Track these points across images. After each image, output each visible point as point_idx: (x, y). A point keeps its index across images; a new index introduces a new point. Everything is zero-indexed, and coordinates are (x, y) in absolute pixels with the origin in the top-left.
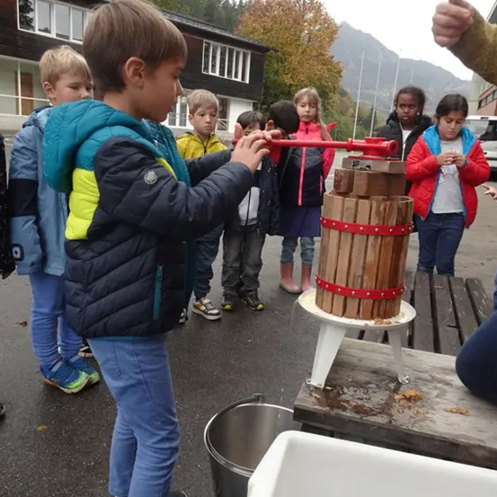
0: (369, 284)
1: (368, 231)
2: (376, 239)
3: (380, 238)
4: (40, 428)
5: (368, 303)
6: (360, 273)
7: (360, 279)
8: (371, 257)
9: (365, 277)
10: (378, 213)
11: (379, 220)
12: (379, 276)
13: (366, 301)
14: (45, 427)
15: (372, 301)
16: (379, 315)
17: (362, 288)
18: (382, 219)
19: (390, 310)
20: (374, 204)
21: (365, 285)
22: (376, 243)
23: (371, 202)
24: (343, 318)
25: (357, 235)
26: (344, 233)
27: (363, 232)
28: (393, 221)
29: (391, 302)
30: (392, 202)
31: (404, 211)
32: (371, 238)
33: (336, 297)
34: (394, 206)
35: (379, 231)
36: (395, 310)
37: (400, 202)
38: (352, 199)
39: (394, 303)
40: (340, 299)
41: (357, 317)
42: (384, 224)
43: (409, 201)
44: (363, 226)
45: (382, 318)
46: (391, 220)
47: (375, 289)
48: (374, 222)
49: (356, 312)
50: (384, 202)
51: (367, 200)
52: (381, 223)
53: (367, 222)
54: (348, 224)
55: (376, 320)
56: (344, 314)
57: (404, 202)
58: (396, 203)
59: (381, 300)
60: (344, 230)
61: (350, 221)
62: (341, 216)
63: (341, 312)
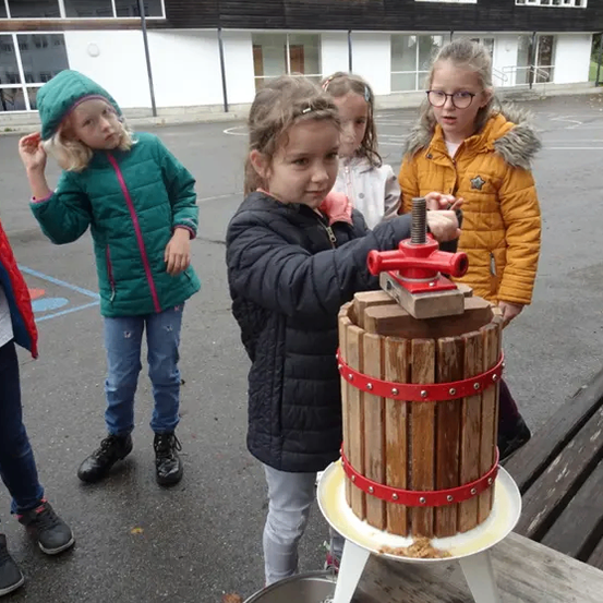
0: (396, 481)
1: (381, 389)
2: (397, 406)
3: (403, 408)
4: (135, 531)
5: (398, 510)
6: (378, 457)
7: (379, 470)
8: (394, 434)
9: (389, 467)
10: (395, 362)
12: (414, 471)
13: (394, 506)
14: (141, 530)
15: (404, 507)
16: (421, 532)
17: (384, 483)
18: (403, 374)
19: (448, 523)
20: (387, 346)
21: (389, 480)
22: (399, 412)
23: (382, 341)
24: (365, 522)
25: (366, 394)
26: (351, 386)
27: (372, 391)
28: (427, 376)
29: (446, 510)
30: (420, 341)
31: (454, 357)
32: (390, 404)
33: (354, 486)
34: (425, 349)
35: (398, 392)
36: (462, 521)
37: (441, 341)
38: (357, 330)
39: (454, 512)
40: (357, 491)
41: (384, 527)
42: (409, 381)
43: (466, 336)
44: (370, 381)
45: (429, 536)
46: (423, 372)
47: (407, 489)
48: (391, 377)
49: (379, 520)
50: (404, 341)
51: (376, 336)
52: (404, 380)
53: (378, 376)
54: (352, 372)
55: (416, 539)
56: (364, 516)
57: (452, 339)
58: (429, 342)
59: (422, 508)
60: (350, 381)
61: (355, 367)
62: (346, 355)
63: (360, 514)
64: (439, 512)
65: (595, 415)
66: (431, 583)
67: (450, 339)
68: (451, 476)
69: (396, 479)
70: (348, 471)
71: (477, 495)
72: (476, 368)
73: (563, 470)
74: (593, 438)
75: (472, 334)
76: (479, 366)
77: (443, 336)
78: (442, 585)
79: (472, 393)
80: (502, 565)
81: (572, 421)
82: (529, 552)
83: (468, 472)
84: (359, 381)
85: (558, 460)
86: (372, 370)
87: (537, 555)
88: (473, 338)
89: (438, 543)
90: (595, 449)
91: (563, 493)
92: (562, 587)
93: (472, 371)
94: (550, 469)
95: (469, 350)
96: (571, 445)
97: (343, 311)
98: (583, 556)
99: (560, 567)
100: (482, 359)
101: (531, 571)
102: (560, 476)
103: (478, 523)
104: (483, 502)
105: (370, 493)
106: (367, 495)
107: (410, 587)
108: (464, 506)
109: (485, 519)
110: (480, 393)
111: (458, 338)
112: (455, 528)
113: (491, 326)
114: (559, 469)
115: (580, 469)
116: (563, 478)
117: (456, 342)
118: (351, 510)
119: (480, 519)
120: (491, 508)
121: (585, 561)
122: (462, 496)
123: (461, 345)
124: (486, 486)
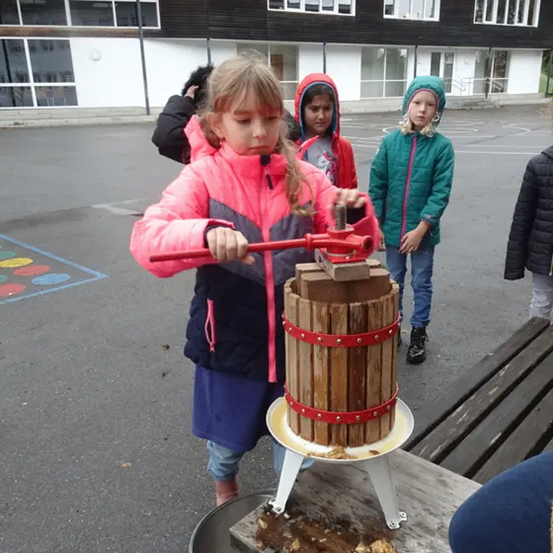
0: (321, 405)
1: (310, 338)
2: (321, 350)
3: (326, 352)
4: (124, 465)
5: (322, 426)
6: (309, 388)
7: (309, 397)
8: (320, 370)
9: (316, 394)
10: (320, 318)
11: (323, 328)
12: (333, 397)
13: (319, 423)
14: (130, 464)
15: (326, 424)
16: (338, 442)
17: (313, 406)
18: (326, 326)
19: (358, 437)
20: (314, 307)
21: (316, 404)
22: (322, 355)
23: (311, 303)
24: (299, 437)
25: (301, 341)
26: (291, 337)
27: (304, 339)
28: (342, 329)
29: (356, 427)
30: (337, 305)
31: (360, 316)
32: (316, 348)
33: (292, 410)
34: (341, 310)
35: (322, 341)
36: (368, 436)
37: (351, 305)
38: (296, 296)
39: (362, 428)
40: (294, 414)
41: (312, 440)
42: (330, 332)
43: (369, 302)
44: (304, 332)
45: (344, 446)
46: (339, 326)
47: (329, 410)
48: (317, 329)
49: (309, 435)
50: (326, 305)
51: (308, 301)
52: (326, 331)
53: (309, 328)
54: (291, 326)
55: (335, 448)
56: (299, 432)
57: (359, 304)
58: (343, 307)
59: (339, 424)
60: (290, 333)
61: (293, 322)
62: (288, 315)
63: (296, 429)
64: (351, 428)
65: (496, 376)
66: (350, 488)
67: (357, 304)
68: (359, 402)
69: (321, 403)
70: (289, 399)
71: (379, 417)
72: (377, 325)
73: (464, 415)
74: (491, 393)
75: (373, 301)
76: (379, 323)
77: (354, 302)
78: (358, 490)
79: (375, 342)
80: (404, 478)
81: (478, 379)
82: (426, 469)
83: (372, 400)
84: (296, 332)
85: (461, 408)
86: (305, 325)
87: (431, 471)
88: (374, 304)
89: (350, 451)
90: (492, 401)
91: (461, 432)
92: (447, 493)
93: (374, 328)
94: (454, 414)
95: (371, 312)
96: (472, 397)
97: (288, 284)
98: (470, 475)
99: (448, 480)
100: (381, 319)
101: (426, 482)
102: (460, 420)
103: (380, 438)
104: (385, 423)
105: (303, 413)
106: (302, 416)
107: (334, 491)
108: (369, 424)
109: (386, 436)
110: (380, 342)
111: (364, 303)
112: (363, 441)
113: (389, 296)
114: (461, 414)
115: (477, 415)
116: (463, 421)
117: (362, 305)
118: (289, 429)
119: (382, 435)
120: (390, 428)
121: (470, 478)
122: (367, 417)
123: (366, 308)
124: (386, 411)
